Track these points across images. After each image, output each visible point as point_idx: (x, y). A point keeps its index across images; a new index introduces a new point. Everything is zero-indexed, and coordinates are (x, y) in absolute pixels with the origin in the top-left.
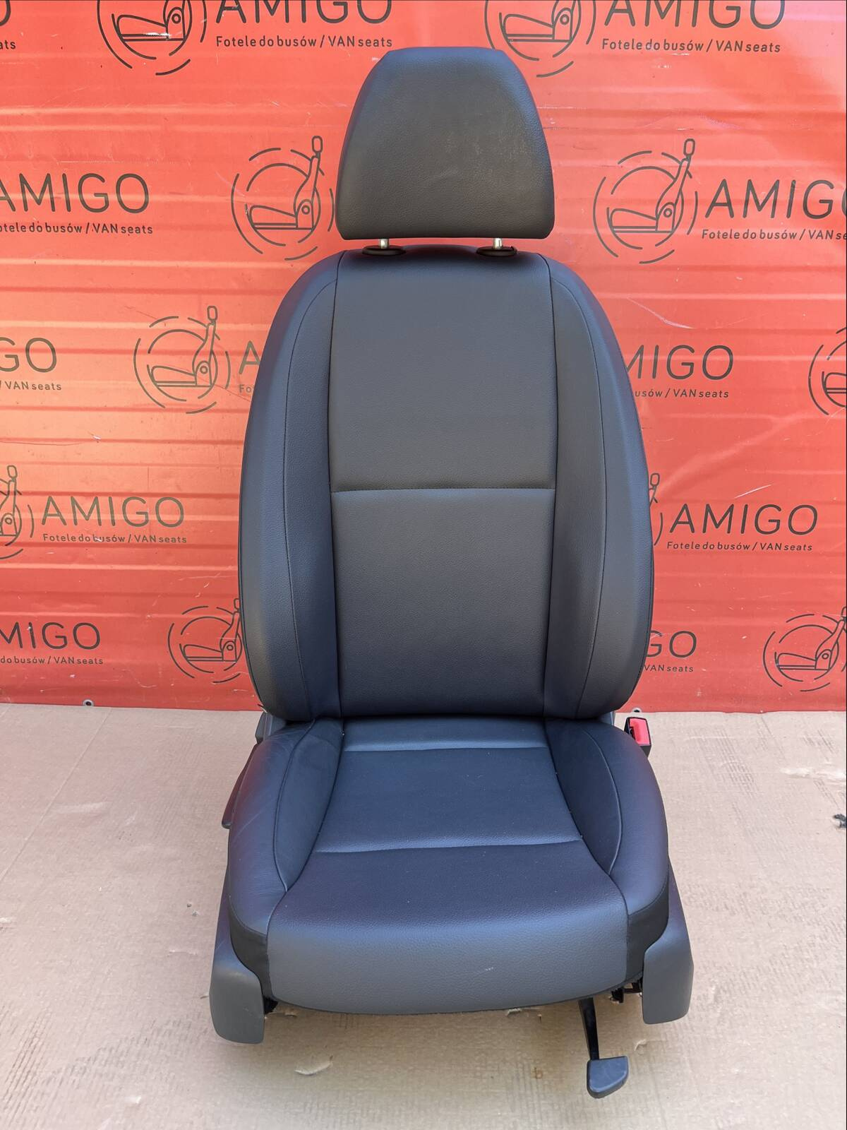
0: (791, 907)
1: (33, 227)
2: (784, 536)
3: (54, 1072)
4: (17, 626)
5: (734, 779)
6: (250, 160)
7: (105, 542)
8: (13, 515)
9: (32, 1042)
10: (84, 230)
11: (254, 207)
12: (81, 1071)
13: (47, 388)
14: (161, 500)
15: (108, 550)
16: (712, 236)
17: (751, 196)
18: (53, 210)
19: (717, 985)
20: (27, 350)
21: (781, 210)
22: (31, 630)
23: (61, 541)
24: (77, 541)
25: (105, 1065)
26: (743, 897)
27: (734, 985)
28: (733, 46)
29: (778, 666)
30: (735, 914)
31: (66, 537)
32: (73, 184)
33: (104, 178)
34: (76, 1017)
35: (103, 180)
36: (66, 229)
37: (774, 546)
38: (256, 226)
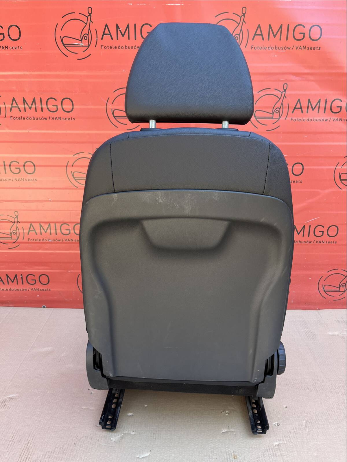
0: (334, 388)
1: (28, 118)
2: (325, 238)
3: (37, 457)
4: (16, 276)
5: (308, 337)
6: (114, 92)
7: (53, 241)
8: (16, 231)
9: (28, 445)
10: (48, 119)
11: (115, 110)
12: (49, 457)
13: (32, 180)
14: (76, 225)
15: (54, 245)
16: (295, 120)
17: (310, 105)
18: (36, 111)
19: (306, 420)
20: (24, 166)
21: (322, 110)
22: (22, 277)
23: (35, 241)
24: (42, 241)
25: (58, 455)
26: (315, 385)
27: (313, 420)
28: (302, 48)
29: (324, 290)
30: (312, 391)
31: (37, 239)
32: (44, 102)
33: (56, 99)
34: (45, 435)
35: (56, 100)
36: (41, 119)
37: (321, 242)
38: (116, 117)
